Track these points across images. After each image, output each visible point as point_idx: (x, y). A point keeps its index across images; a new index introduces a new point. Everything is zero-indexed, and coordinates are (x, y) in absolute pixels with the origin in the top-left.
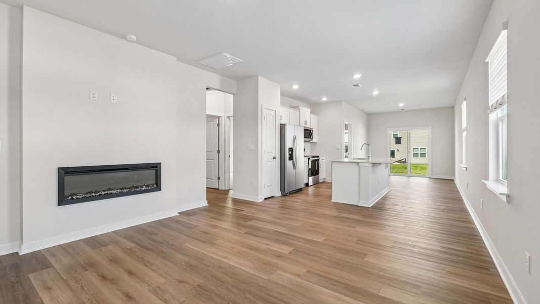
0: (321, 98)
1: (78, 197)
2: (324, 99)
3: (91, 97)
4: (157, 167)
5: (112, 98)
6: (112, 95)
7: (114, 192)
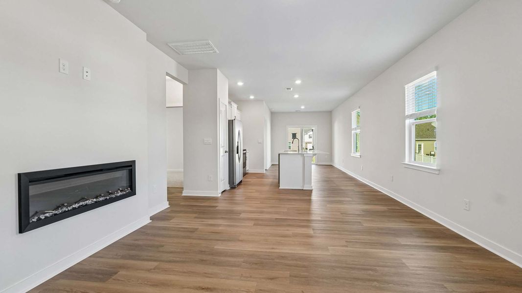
0: (249, 97)
1: (47, 215)
2: (252, 97)
3: (61, 69)
4: (131, 166)
5: (85, 74)
6: (85, 69)
7: (89, 202)
